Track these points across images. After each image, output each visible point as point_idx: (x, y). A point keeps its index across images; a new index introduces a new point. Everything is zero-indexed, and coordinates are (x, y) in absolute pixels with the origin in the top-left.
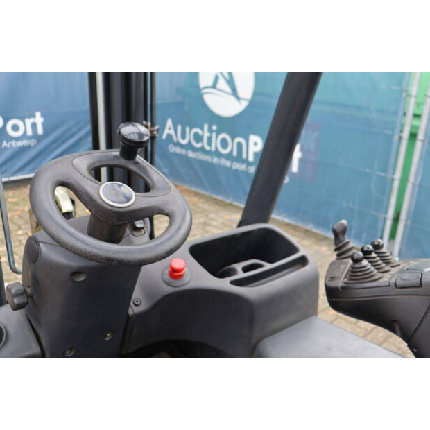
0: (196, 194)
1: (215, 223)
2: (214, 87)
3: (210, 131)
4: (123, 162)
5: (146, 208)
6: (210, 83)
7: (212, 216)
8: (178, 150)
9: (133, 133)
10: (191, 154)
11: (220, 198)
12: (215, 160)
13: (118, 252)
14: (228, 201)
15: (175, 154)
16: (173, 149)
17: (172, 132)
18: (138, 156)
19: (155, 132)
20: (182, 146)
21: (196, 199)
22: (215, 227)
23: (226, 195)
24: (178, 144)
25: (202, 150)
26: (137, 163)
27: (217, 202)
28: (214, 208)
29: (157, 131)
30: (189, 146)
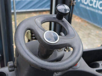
0: (88, 22)
1: (93, 34)
4: (57, 20)
5: (63, 44)
7: (92, 31)
9: (63, 9)
10: (88, 8)
11: (96, 25)
12: (97, 11)
13: (47, 66)
14: (99, 26)
15: (82, 7)
16: (81, 5)
18: (64, 18)
19: (74, 4)
21: (87, 24)
22: (93, 35)
23: (99, 24)
24: (83, 4)
25: (92, 7)
26: (63, 21)
27: (95, 26)
28: (93, 28)
29: (75, 3)
30: (88, 5)
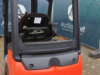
2: (70, 14)
3: (69, 24)
6: (69, 14)
8: (64, 29)
10: (66, 30)
12: (70, 31)
17: (63, 25)
20: (64, 28)
30: (66, 28)
